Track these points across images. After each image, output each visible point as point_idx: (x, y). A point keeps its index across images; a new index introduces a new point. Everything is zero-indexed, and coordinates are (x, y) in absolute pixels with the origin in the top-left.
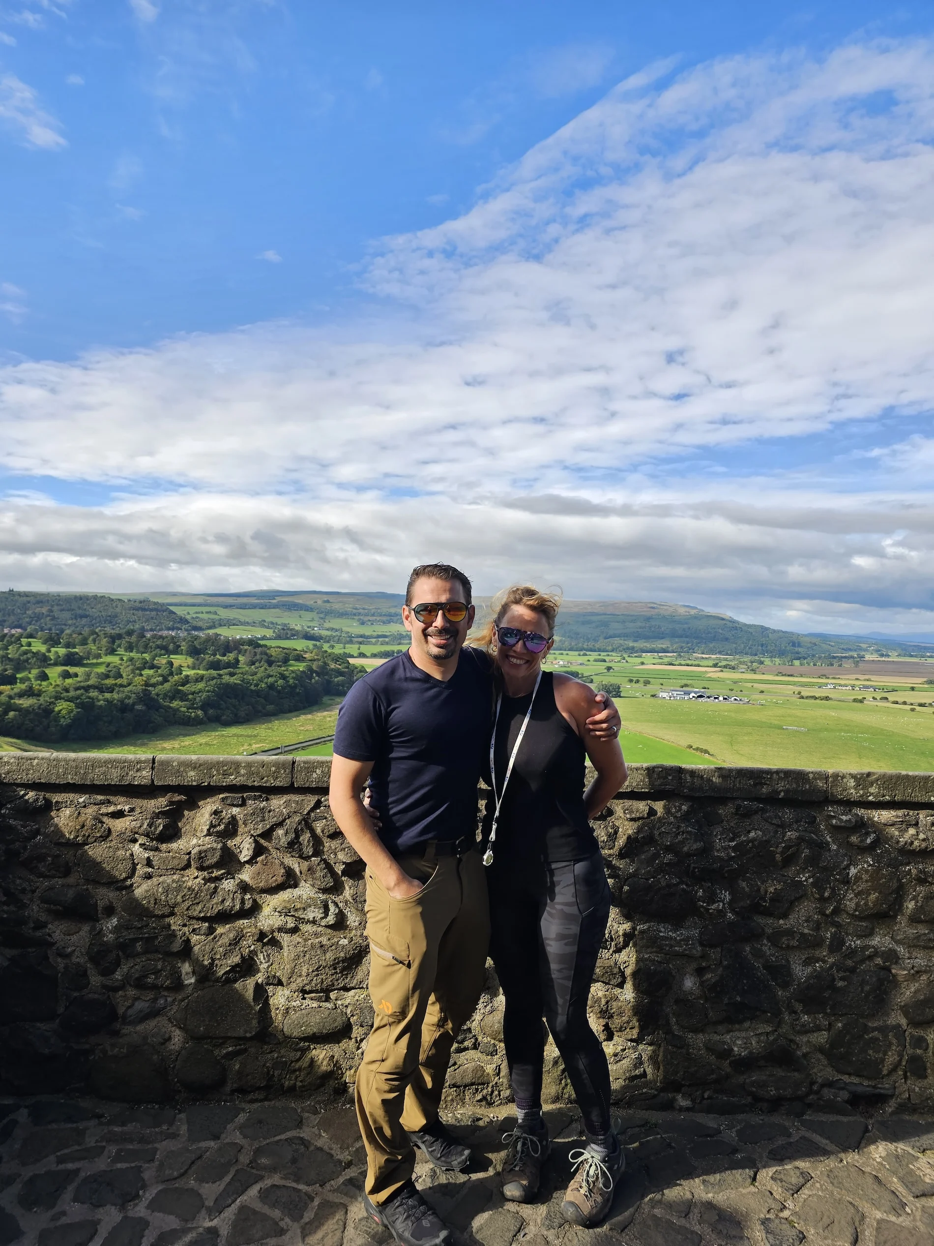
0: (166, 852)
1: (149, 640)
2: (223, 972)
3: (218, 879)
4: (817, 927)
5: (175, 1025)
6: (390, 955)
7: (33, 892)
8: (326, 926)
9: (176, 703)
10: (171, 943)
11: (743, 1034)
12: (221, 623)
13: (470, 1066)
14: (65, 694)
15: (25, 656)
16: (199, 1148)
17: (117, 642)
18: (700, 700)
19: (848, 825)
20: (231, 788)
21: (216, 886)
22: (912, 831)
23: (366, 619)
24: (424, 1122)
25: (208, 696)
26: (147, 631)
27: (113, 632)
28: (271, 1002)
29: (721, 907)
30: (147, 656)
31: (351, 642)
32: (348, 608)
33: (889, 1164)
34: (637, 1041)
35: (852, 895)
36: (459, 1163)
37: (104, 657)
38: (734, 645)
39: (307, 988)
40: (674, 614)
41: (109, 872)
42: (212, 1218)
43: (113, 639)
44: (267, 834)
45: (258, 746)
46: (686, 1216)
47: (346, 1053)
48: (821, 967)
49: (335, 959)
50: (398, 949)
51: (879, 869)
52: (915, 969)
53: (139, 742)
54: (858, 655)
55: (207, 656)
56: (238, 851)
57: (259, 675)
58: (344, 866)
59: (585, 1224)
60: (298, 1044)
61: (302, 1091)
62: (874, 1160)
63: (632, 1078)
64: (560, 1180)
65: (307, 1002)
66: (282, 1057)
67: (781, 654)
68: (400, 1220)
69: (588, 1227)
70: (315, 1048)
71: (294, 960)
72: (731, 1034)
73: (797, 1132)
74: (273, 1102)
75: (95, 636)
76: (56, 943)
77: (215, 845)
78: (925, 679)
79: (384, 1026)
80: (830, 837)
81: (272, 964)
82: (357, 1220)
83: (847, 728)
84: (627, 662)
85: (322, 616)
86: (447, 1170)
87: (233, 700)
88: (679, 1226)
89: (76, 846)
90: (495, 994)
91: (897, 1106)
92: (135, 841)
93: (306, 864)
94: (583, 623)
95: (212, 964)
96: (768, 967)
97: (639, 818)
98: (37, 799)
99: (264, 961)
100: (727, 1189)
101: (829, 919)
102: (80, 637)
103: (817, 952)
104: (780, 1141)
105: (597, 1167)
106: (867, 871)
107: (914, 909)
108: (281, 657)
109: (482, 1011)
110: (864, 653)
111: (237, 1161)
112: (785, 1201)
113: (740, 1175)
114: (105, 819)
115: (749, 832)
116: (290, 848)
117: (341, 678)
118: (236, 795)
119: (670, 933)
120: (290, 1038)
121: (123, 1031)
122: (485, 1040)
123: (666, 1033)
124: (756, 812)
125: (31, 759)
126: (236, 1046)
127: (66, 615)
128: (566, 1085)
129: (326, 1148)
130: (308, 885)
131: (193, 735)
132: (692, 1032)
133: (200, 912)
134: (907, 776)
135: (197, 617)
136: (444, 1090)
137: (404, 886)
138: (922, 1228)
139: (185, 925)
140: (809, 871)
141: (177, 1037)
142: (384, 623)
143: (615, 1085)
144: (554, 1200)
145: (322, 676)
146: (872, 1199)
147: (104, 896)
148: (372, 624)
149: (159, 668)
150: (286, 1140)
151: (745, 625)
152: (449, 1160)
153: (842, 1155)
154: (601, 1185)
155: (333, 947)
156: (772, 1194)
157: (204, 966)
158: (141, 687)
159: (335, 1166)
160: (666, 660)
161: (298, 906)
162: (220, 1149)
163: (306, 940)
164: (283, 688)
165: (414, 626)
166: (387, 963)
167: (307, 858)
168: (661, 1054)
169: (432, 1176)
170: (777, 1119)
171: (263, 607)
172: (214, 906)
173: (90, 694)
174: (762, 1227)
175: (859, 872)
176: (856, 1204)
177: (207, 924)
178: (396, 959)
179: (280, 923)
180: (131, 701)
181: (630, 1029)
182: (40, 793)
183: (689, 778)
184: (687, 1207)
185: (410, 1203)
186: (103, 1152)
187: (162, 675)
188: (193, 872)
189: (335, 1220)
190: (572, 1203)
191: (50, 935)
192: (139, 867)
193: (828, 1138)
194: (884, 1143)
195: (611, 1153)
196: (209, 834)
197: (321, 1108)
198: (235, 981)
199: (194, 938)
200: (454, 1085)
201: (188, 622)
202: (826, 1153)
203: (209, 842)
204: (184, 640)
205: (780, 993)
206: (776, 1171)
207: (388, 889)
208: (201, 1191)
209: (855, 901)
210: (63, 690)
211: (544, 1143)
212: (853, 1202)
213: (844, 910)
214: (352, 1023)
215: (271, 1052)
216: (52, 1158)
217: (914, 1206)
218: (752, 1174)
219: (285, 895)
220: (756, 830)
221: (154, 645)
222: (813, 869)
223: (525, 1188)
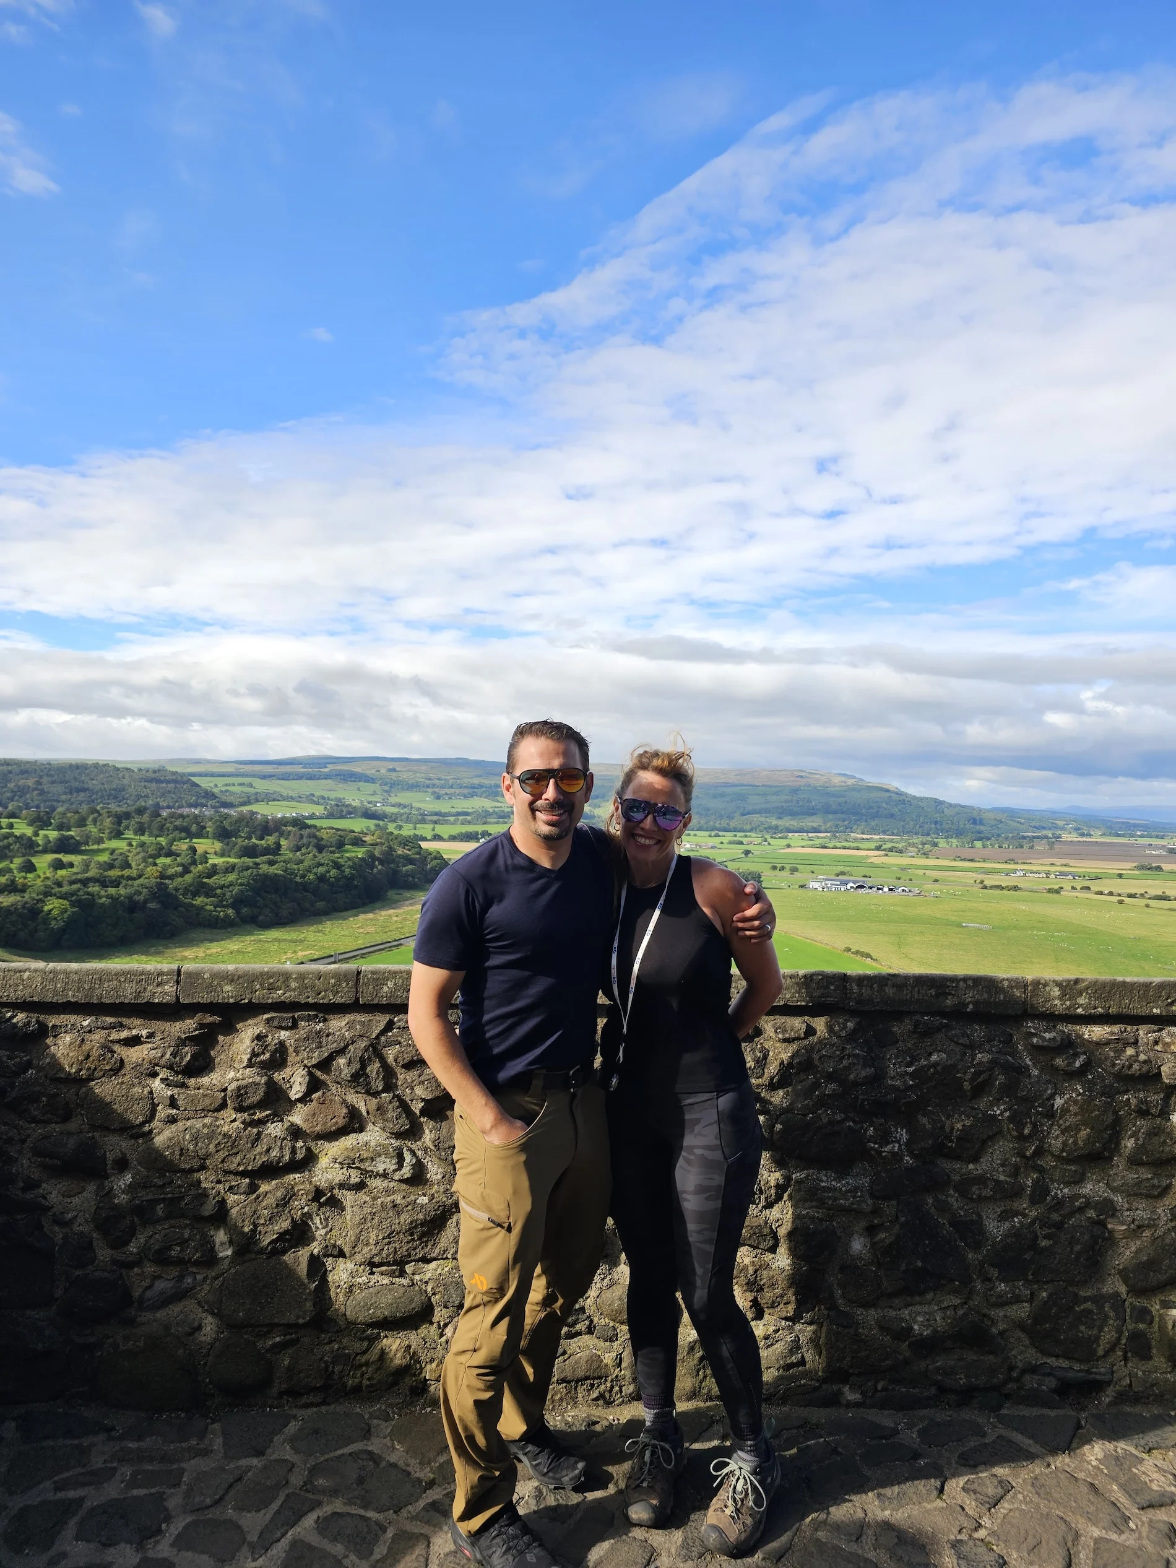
0: (195, 1089)
1: (166, 820)
2: (268, 1241)
3: (262, 1122)
4: (1016, 1172)
5: (207, 1310)
6: (486, 1216)
7: (23, 1141)
8: (400, 1181)
9: (200, 899)
10: (202, 1205)
11: (926, 1309)
12: (258, 799)
13: (583, 1355)
14: (57, 890)
15: (6, 841)
16: (237, 1467)
17: (125, 823)
18: (860, 891)
19: (1052, 1044)
20: (280, 1006)
21: (259, 1132)
22: (1130, 1051)
23: (442, 792)
24: (524, 1428)
25: (241, 891)
26: (163, 808)
27: (118, 809)
28: (330, 1279)
29: (896, 1149)
30: (162, 840)
31: (423, 821)
32: (420, 778)
33: (1107, 1468)
34: (794, 1319)
35: (1058, 1132)
36: (571, 1480)
37: (107, 842)
38: (902, 823)
39: (376, 1260)
40: (827, 785)
41: (121, 1115)
42: (257, 1556)
43: (119, 818)
44: (325, 1065)
45: (304, 953)
46: (857, 1539)
47: (426, 1342)
48: (1020, 1222)
49: (412, 1222)
50: (495, 1207)
51: (1091, 1099)
52: (1136, 1223)
53: (153, 949)
54: (1053, 834)
55: (240, 840)
56: (288, 1086)
57: (306, 864)
58: (423, 1104)
59: (731, 1552)
60: (364, 1331)
61: (370, 1392)
62: (1089, 1463)
63: (788, 1367)
64: (699, 1497)
65: (376, 1277)
66: (344, 1348)
67: (959, 833)
68: (498, 1554)
69: (735, 1556)
70: (386, 1336)
71: (360, 1224)
72: (910, 1308)
73: (994, 1431)
74: (333, 1406)
75: (96, 815)
76: (52, 1207)
77: (258, 1079)
78: (1136, 864)
79: (477, 1306)
80: (1030, 1060)
81: (331, 1230)
82: (442, 1555)
83: (1040, 925)
84: (769, 844)
85: (386, 788)
86: (556, 1488)
87: (273, 896)
88: (849, 1552)
89: (79, 1082)
90: (614, 1264)
91: (1115, 1395)
92: (154, 1075)
93: (375, 1101)
94: (715, 797)
95: (254, 1231)
96: (955, 1223)
97: (794, 1039)
98: (29, 1022)
99: (320, 1227)
100: (908, 1505)
101: (1030, 1163)
102: (76, 816)
103: (1016, 1204)
104: (973, 1442)
105: (746, 1480)
106: (1075, 1102)
107: (1134, 1148)
108: (334, 840)
109: (598, 1285)
110: (1060, 832)
111: (287, 1483)
112: (980, 1518)
113: (923, 1486)
114: (116, 1047)
115: (930, 1054)
116: (354, 1082)
117: (410, 867)
118: (285, 1015)
119: (833, 1183)
120: (355, 1323)
121: (139, 1319)
122: (602, 1322)
123: (829, 1309)
124: (939, 1030)
125: (20, 971)
126: (285, 1336)
127: (59, 788)
128: (705, 1377)
129: (401, 1463)
130: (377, 1129)
131: (223, 940)
132: (862, 1307)
133: (239, 1165)
134: (1124, 982)
135: (227, 791)
136: (551, 1387)
137: (503, 1129)
138: (1150, 1548)
139: (219, 1182)
140: (1005, 1103)
141: (209, 1326)
142: (465, 796)
143: (768, 1376)
144: (692, 1524)
145: (386, 865)
146: (1088, 1513)
147: (115, 1145)
148: (450, 798)
149: (178, 855)
150: (350, 1454)
151: (915, 797)
152: (558, 1476)
153: (1051, 1459)
154: (751, 1503)
155: (410, 1207)
156: (963, 1509)
157: (244, 1234)
158: (154, 880)
159: (413, 1486)
160: (818, 842)
161: (365, 1155)
162: (265, 1468)
163: (375, 1199)
164: (337, 879)
165: (517, 798)
166: (481, 1226)
167: (376, 1094)
168: (823, 1335)
169: (536, 1496)
170: (966, 1414)
171: (311, 777)
172: (257, 1157)
173: (90, 889)
174: (953, 1551)
175: (1066, 1102)
176: (1068, 1519)
177: (247, 1180)
178: (492, 1221)
179: (341, 1177)
180: (142, 898)
181: (785, 1304)
182: (32, 1015)
183: (855, 989)
184: (858, 1530)
185: (511, 1532)
186: (114, 1475)
187: (182, 865)
188: (229, 1113)
189: (414, 1557)
190: (715, 1528)
191: (44, 1198)
192: (159, 1108)
193: (1032, 1437)
194: (1101, 1442)
195: (764, 1462)
196: (250, 1065)
197: (394, 1413)
198: (284, 1252)
199: (232, 1198)
200: (563, 1380)
201: (216, 797)
202: (1031, 1457)
203: (250, 1076)
204: (211, 819)
205: (970, 1256)
206: (968, 1480)
207: (484, 1132)
208: (241, 1522)
209: (1062, 1139)
210: (54, 884)
211: (679, 1450)
212: (1064, 1517)
213: (1049, 1151)
214: (434, 1303)
215: (330, 1342)
216: (48, 1484)
217: (1139, 1520)
218: (938, 1483)
219: (348, 1142)
220: (939, 1051)
221: (171, 827)
222: (1010, 1100)
223: (654, 1508)
